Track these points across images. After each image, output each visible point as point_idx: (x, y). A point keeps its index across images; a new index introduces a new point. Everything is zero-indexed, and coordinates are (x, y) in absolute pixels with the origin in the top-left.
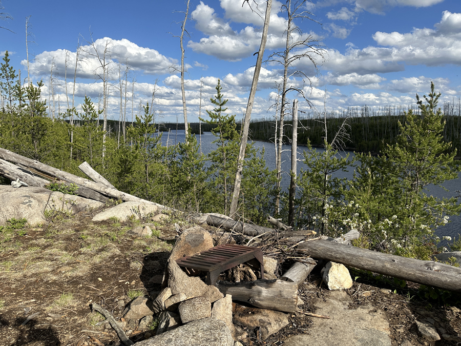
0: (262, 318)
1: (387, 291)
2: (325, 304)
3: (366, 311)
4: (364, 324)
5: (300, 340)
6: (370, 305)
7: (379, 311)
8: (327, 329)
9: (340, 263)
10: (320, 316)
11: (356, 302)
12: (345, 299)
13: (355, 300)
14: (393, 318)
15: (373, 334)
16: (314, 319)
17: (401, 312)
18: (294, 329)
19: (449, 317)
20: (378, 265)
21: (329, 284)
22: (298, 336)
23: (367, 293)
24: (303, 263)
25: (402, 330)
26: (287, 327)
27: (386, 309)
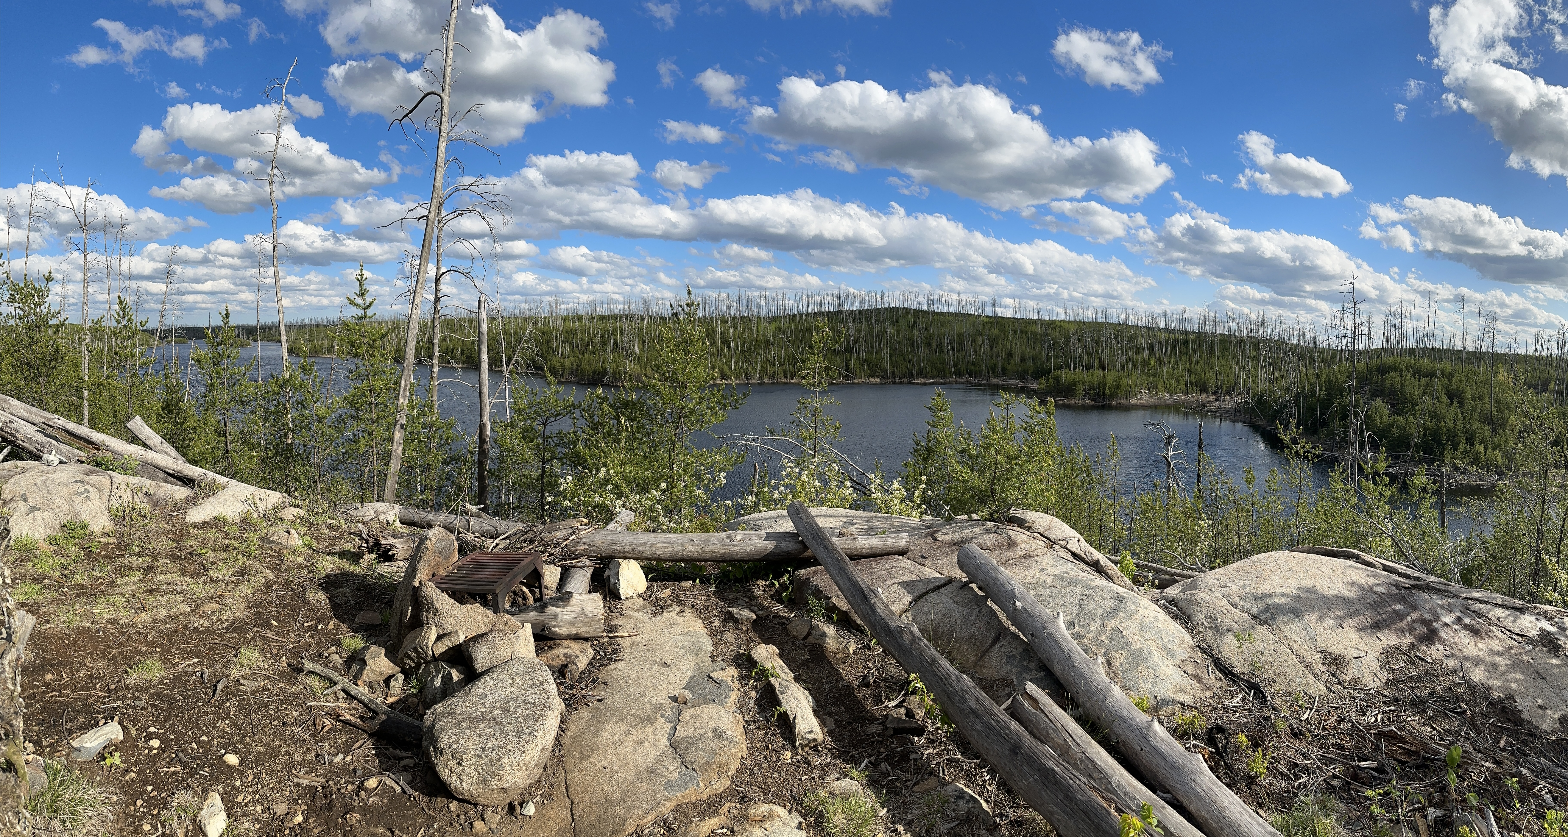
0: (566, 651)
1: (687, 584)
2: (624, 619)
3: (673, 614)
4: (678, 629)
5: (615, 669)
6: (674, 606)
7: (687, 610)
8: (641, 647)
9: (629, 558)
10: (627, 634)
11: (659, 608)
12: (644, 607)
13: (656, 604)
14: (703, 613)
15: (691, 637)
16: (621, 641)
17: (709, 604)
18: (602, 658)
19: (757, 593)
20: (677, 550)
21: (621, 592)
22: (612, 666)
23: (666, 593)
24: (581, 567)
25: (717, 624)
26: (593, 658)
27: (693, 606)
